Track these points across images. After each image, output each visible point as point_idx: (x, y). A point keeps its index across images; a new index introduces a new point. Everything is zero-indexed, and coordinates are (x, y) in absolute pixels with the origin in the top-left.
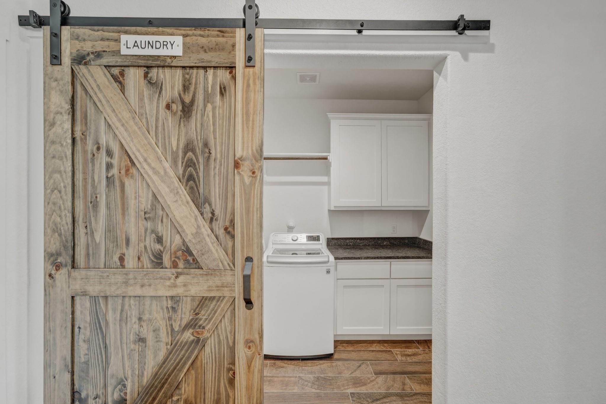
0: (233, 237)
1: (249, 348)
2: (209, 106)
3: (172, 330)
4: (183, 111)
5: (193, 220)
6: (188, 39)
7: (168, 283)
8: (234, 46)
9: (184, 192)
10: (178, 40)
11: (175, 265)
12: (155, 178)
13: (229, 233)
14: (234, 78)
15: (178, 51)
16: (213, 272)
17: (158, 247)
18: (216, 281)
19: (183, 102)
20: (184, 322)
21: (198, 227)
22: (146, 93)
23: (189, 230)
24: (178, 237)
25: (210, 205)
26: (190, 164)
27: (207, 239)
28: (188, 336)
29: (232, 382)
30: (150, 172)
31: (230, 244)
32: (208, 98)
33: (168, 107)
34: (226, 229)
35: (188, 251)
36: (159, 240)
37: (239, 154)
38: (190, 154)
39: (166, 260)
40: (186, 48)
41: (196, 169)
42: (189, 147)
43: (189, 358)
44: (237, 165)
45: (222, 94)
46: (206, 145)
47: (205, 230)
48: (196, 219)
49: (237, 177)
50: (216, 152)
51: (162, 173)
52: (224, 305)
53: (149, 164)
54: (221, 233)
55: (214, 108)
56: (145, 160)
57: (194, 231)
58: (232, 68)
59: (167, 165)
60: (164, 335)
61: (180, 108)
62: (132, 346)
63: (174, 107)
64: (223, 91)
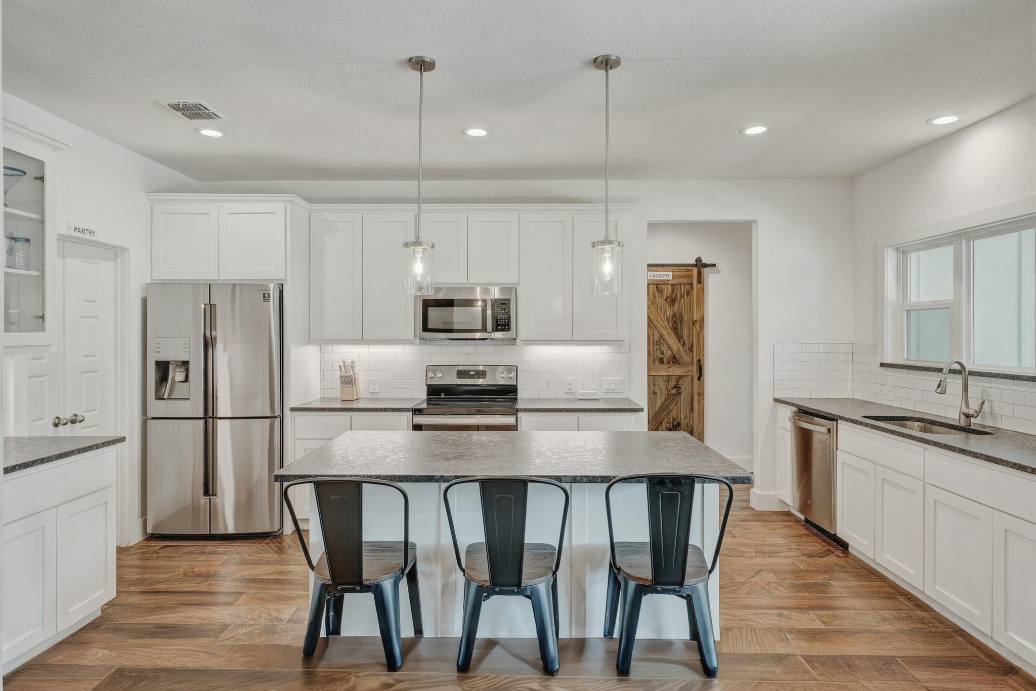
0: (692, 352)
1: (699, 396)
2: (682, 299)
3: (667, 389)
4: (672, 301)
5: (676, 345)
6: (674, 273)
7: (666, 370)
8: (693, 276)
9: (673, 334)
10: (671, 273)
11: (668, 363)
12: (661, 328)
13: (691, 350)
14: (692, 288)
15: (670, 278)
16: (684, 365)
17: (662, 356)
18: (685, 369)
19: (672, 298)
20: (673, 386)
21: (679, 348)
22: (657, 294)
23: (675, 349)
24: (670, 352)
25: (683, 339)
26: (675, 322)
27: (682, 353)
28: (674, 391)
29: (692, 410)
30: (659, 326)
31: (691, 355)
32: (682, 296)
33: (666, 300)
34: (689, 349)
35: (675, 358)
36: (662, 353)
37: (695, 319)
38: (675, 318)
39: (665, 360)
40: (673, 276)
41: (677, 325)
42: (674, 316)
43: (675, 400)
44: (694, 323)
45: (688, 294)
46: (681, 315)
47: (682, 349)
48: (678, 345)
49: (694, 328)
50: (686, 317)
51: (664, 326)
52: (689, 379)
53: (659, 323)
54: (687, 350)
55: (684, 300)
56: (657, 321)
57: (677, 349)
58: (691, 284)
59: (666, 323)
60: (664, 391)
61: (671, 300)
62: (651, 396)
63: (668, 300)
64: (688, 293)
